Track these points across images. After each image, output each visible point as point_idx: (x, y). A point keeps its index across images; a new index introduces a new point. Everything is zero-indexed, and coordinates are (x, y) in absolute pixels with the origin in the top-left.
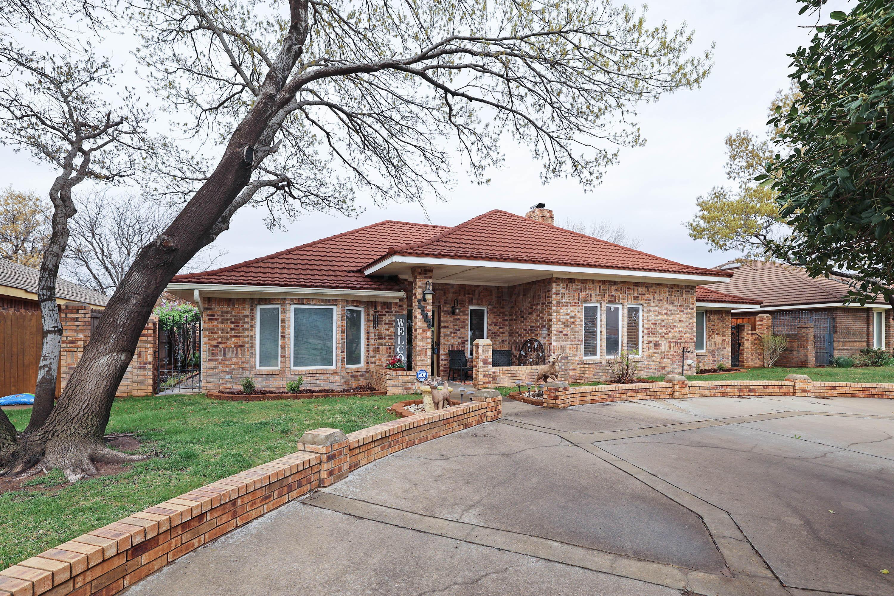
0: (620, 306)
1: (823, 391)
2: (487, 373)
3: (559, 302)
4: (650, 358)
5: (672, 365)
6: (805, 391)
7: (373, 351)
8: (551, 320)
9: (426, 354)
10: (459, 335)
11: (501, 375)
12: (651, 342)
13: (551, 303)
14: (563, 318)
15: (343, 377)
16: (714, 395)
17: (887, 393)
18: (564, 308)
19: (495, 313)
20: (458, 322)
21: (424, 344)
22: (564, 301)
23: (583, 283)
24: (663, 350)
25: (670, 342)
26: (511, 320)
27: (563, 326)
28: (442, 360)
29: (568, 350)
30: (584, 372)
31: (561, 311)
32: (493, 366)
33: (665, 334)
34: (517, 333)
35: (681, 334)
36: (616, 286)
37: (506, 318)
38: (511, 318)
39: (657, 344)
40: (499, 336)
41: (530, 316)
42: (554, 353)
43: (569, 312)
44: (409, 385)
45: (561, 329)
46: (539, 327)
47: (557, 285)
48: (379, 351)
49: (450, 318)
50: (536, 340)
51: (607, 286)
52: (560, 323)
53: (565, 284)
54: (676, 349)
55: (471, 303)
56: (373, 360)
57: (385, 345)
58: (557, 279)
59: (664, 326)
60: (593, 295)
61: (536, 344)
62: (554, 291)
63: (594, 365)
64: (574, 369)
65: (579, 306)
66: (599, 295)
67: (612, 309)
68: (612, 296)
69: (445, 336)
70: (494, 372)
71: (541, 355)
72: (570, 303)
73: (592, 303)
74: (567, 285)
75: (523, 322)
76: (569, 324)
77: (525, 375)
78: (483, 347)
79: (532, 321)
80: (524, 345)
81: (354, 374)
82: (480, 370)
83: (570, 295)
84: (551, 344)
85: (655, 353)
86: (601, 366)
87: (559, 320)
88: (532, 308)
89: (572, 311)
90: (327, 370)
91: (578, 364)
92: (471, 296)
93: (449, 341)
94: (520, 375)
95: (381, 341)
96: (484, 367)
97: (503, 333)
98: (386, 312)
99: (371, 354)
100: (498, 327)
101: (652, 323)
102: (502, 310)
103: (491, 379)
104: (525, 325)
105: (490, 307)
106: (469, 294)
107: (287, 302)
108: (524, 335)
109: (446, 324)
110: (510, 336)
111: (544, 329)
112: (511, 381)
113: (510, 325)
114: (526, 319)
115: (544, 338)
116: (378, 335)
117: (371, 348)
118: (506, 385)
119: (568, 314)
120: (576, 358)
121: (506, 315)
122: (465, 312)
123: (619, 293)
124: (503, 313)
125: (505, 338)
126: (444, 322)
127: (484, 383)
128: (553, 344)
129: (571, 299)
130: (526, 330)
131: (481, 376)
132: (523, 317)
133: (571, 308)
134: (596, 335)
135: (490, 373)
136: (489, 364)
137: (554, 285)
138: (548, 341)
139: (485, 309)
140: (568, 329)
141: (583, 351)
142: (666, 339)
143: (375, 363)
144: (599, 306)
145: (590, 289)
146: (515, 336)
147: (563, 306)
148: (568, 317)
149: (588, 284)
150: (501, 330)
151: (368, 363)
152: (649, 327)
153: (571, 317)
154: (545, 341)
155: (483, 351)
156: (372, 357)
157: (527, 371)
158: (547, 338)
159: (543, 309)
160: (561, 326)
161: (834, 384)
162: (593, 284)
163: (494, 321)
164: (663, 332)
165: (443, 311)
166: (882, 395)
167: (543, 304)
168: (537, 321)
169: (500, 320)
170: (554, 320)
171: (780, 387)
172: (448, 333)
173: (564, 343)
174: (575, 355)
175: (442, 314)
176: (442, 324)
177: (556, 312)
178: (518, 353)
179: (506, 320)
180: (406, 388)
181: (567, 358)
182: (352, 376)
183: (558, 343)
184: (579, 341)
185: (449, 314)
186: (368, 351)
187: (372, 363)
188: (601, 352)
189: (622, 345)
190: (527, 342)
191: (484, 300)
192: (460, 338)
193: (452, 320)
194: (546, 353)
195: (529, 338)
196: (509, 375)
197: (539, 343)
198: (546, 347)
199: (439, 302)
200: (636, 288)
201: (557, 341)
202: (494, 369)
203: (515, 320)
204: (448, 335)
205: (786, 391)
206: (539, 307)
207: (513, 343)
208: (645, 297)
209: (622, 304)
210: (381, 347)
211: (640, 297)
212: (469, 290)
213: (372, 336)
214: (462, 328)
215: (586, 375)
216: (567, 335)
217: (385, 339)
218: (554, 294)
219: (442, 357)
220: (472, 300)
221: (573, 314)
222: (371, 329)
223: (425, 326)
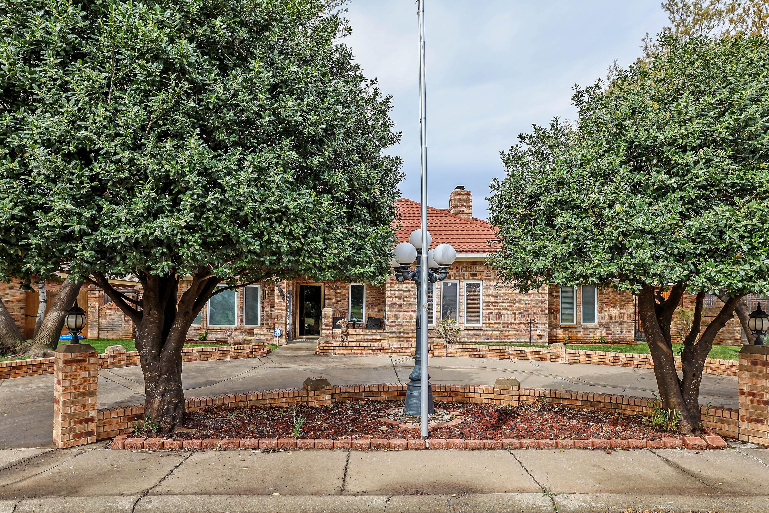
0: (457, 282)
1: (578, 358)
2: (328, 333)
3: (393, 280)
4: (489, 327)
5: (518, 335)
6: (558, 357)
7: (267, 316)
8: (385, 294)
12: (492, 313)
14: (397, 293)
15: (241, 333)
16: (475, 356)
17: (635, 362)
18: (398, 284)
19: (372, 288)
20: (339, 295)
24: (506, 320)
25: (515, 314)
27: (397, 299)
29: (401, 318)
31: (395, 287)
32: (334, 328)
33: (508, 306)
35: (529, 306)
37: (382, 292)
39: (498, 315)
40: (375, 306)
42: (388, 320)
43: (402, 287)
45: (394, 302)
48: (271, 316)
49: (333, 292)
52: (393, 296)
54: (522, 320)
56: (267, 322)
59: (507, 299)
64: (408, 334)
67: (449, 285)
68: (448, 273)
69: (328, 305)
70: (334, 333)
76: (403, 298)
77: (361, 336)
81: (251, 331)
84: (386, 313)
85: (497, 323)
86: (435, 332)
87: (392, 294)
89: (406, 287)
90: (230, 327)
91: (412, 330)
94: (357, 336)
95: (272, 309)
96: (326, 329)
97: (379, 304)
100: (374, 299)
101: (493, 297)
109: (329, 297)
116: (270, 305)
117: (265, 313)
119: (401, 290)
120: (410, 325)
121: (381, 290)
122: (345, 287)
123: (454, 271)
124: (379, 287)
125: (381, 308)
126: (328, 295)
128: (388, 313)
133: (405, 285)
135: (331, 333)
139: (364, 284)
140: (402, 301)
142: (510, 311)
143: (268, 324)
148: (401, 292)
150: (378, 302)
151: (263, 324)
152: (488, 299)
153: (404, 292)
156: (266, 320)
160: (394, 299)
161: (588, 352)
163: (371, 294)
164: (506, 304)
165: (327, 287)
166: (631, 364)
169: (377, 294)
170: (388, 294)
171: (538, 353)
172: (331, 303)
173: (398, 313)
174: (409, 322)
175: (326, 289)
176: (326, 297)
177: (390, 287)
181: (400, 324)
182: (249, 333)
184: (412, 310)
185: (332, 289)
186: (263, 316)
187: (266, 324)
188: (436, 320)
189: (460, 316)
192: (341, 307)
200: (473, 266)
201: (391, 311)
202: (334, 330)
204: (331, 305)
205: (543, 357)
208: (485, 274)
209: (459, 280)
210: (272, 313)
211: (478, 274)
213: (266, 305)
214: (343, 299)
216: (400, 306)
221: (406, 290)
222: (266, 300)
223: (281, 299)
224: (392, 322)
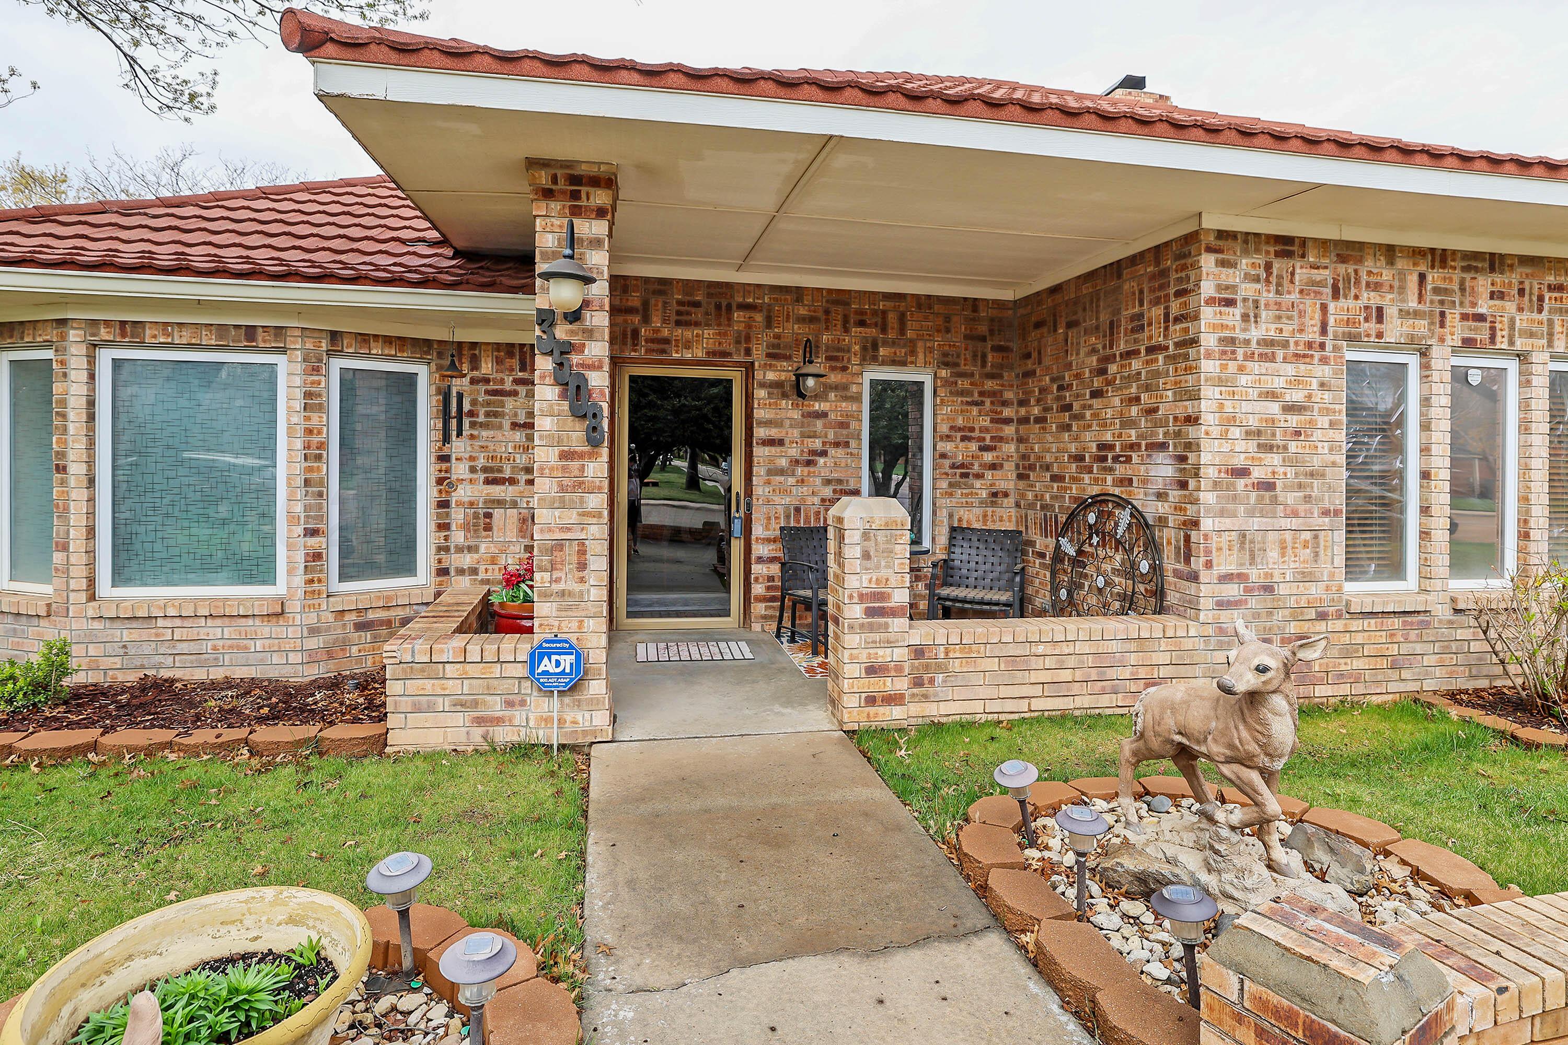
0: (1512, 366)
2: (884, 655)
3: (1232, 341)
7: (466, 527)
8: (1192, 420)
9: (582, 566)
10: (825, 473)
11: (956, 665)
13: (1194, 342)
14: (1253, 411)
15: (314, 631)
18: (1255, 367)
19: (962, 393)
20: (819, 424)
21: (572, 517)
22: (1255, 333)
23: (1342, 259)
26: (1024, 421)
27: (1252, 445)
28: (760, 560)
29: (1273, 554)
30: (1349, 652)
31: (1244, 380)
32: (916, 619)
34: (1048, 468)
36: (1498, 278)
37: (1007, 412)
38: (1023, 411)
40: (979, 476)
41: (1097, 403)
42: (1209, 565)
43: (1278, 383)
44: (495, 706)
45: (1239, 461)
46: (1134, 447)
47: (1222, 264)
48: (488, 528)
49: (790, 411)
50: (1122, 503)
51: (1457, 275)
52: (1236, 432)
53: (1260, 259)
55: (870, 354)
56: (467, 560)
57: (514, 504)
58: (1222, 235)
60: (1391, 312)
61: (1124, 517)
62: (1207, 288)
63: (1397, 622)
65: (1324, 361)
66: (1416, 314)
67: (1475, 378)
68: (1480, 318)
69: (770, 472)
70: (918, 652)
71: (1144, 567)
72: (1285, 345)
73: (1388, 348)
74: (1268, 267)
75: (1068, 428)
76: (1279, 440)
77: (1071, 662)
78: (866, 536)
79: (1104, 425)
80: (1072, 516)
81: (371, 615)
82: (852, 640)
83: (1281, 312)
84: (1195, 524)
86: (1426, 625)
87: (1230, 421)
88: (1102, 372)
89: (1296, 382)
90: (241, 601)
91: (1322, 616)
92: (872, 332)
93: (786, 492)
94: (1049, 662)
95: (497, 491)
96: (871, 628)
97: (993, 467)
98: (517, 381)
99: (458, 537)
100: (974, 446)
102: (990, 385)
103: (901, 685)
104: (1076, 439)
105: (943, 373)
106: (862, 323)
107: (74, 335)
108: (1074, 479)
109: (774, 433)
110: (1020, 477)
111: (1160, 457)
112: (1005, 691)
113: (1021, 440)
114: (1079, 417)
115: (1161, 496)
116: (485, 470)
117: (457, 516)
118: (978, 707)
119: (1271, 395)
120: (1316, 590)
121: (1005, 403)
122: (845, 387)
123: (1510, 307)
124: (992, 394)
125: (1002, 485)
126: (768, 423)
127: (871, 701)
128: (1207, 524)
129: (1288, 329)
130: (1079, 458)
131: (852, 670)
132: (1068, 407)
133: (1290, 369)
134: (1401, 488)
135: (900, 654)
136: (893, 613)
137: (1208, 262)
138: (1178, 509)
139: (927, 379)
140: (1275, 459)
141: (1340, 561)
143: (474, 571)
144: (1413, 361)
145: (1376, 287)
146: (1040, 482)
147: (1249, 357)
148: (1274, 408)
149: (1369, 263)
150: (988, 457)
151: (443, 572)
153: (1289, 409)
154: (1162, 508)
155: (866, 556)
156: (460, 550)
157: (1079, 648)
158: (1175, 495)
159: (1157, 374)
160: (1241, 446)
162: (1391, 262)
163: (960, 422)
165: (762, 385)
167: (1151, 350)
168: (1128, 423)
169: (985, 422)
170: (1209, 419)
172: (783, 462)
173: (1256, 523)
174: (1306, 577)
175: (760, 393)
176: (760, 432)
177: (1220, 382)
178: (1051, 542)
179: (1008, 421)
180: (480, 721)
181: (1268, 589)
182: (361, 627)
183: (1227, 523)
184: (1326, 513)
185: (785, 396)
186: (443, 527)
187: (461, 572)
188: (1425, 563)
189: (1524, 536)
190: (1084, 505)
191: (920, 344)
192: (828, 482)
193: (796, 415)
194: (1170, 564)
195: (1095, 490)
196: (993, 664)
197: (1136, 514)
198: (1169, 536)
199: (748, 352)
201: (1222, 513)
202: (920, 633)
203: (1040, 420)
204: (781, 472)
206: (1136, 364)
207: (1031, 506)
209: (1522, 357)
210: (497, 513)
212: (861, 312)
213: (460, 470)
214: (837, 445)
215: (1358, 664)
216: (1269, 486)
217: (512, 481)
218: (1210, 301)
219: (759, 550)
220: (875, 347)
221: (1297, 396)
222: (458, 447)
223: (576, 436)
224: (1226, 578)
